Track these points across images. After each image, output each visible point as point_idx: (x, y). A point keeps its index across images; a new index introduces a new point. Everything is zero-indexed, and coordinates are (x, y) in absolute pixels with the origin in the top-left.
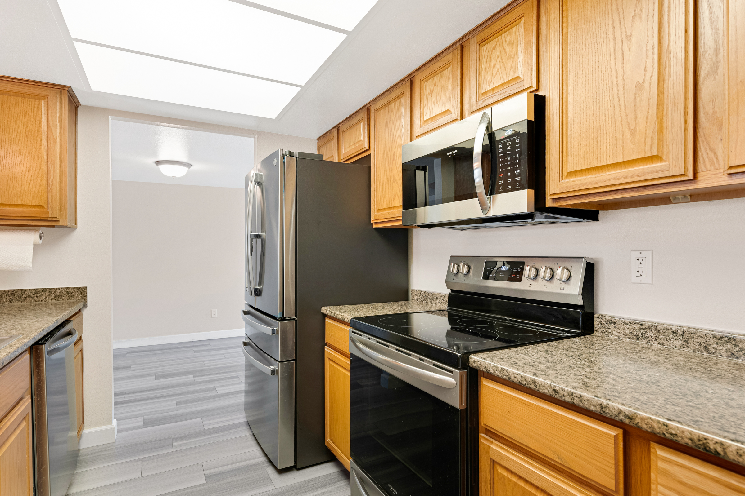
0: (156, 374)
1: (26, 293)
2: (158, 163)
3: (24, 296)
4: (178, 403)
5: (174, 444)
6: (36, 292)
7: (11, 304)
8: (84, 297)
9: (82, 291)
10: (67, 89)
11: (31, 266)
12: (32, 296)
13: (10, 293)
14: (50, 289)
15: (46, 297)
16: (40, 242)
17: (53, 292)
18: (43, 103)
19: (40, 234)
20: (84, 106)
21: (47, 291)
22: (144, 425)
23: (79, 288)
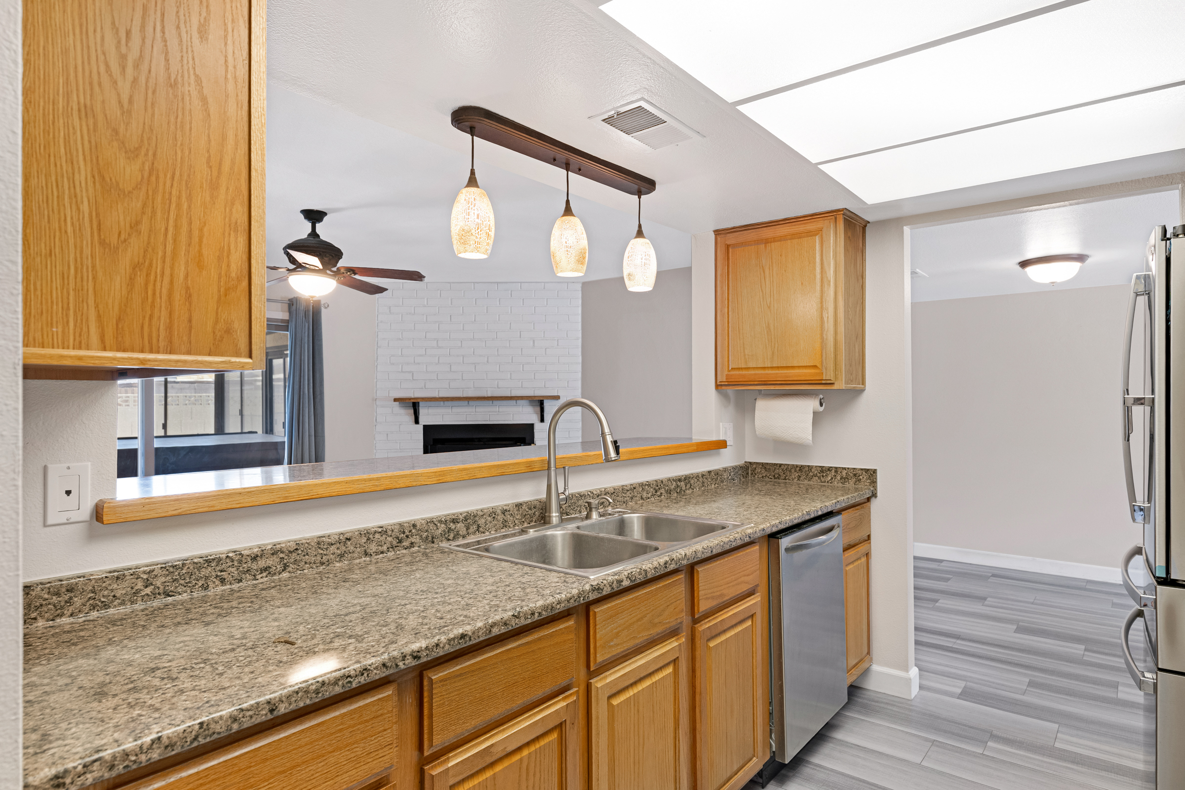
0: (1020, 623)
1: (813, 470)
2: (1024, 264)
3: (811, 474)
4: (1031, 684)
5: (990, 744)
6: (824, 470)
7: (799, 482)
8: (874, 482)
9: (871, 474)
10: (842, 212)
11: (811, 439)
12: (819, 475)
13: (798, 469)
14: (836, 468)
15: (832, 478)
16: (821, 409)
17: (839, 473)
18: (817, 238)
19: (820, 399)
20: (873, 222)
21: (833, 471)
22: (961, 694)
23: (867, 470)
